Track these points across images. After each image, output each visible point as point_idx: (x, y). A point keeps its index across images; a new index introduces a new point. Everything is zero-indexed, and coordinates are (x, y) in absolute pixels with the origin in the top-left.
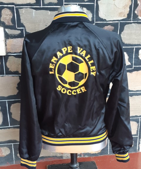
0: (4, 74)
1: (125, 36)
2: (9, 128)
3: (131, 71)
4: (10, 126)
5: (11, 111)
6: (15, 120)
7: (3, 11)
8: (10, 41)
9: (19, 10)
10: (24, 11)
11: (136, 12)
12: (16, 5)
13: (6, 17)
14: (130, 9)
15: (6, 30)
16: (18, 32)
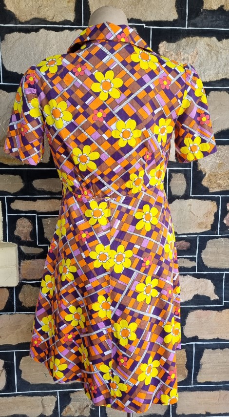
0: (14, 311)
1: (208, 257)
2: (15, 395)
3: (219, 309)
4: (16, 393)
5: (21, 368)
6: (27, 382)
7: (19, 222)
8: (26, 263)
9: (43, 220)
10: (50, 221)
11: (225, 221)
12: (38, 213)
13: (23, 229)
14: (215, 217)
15: (22, 248)
16: (39, 251)
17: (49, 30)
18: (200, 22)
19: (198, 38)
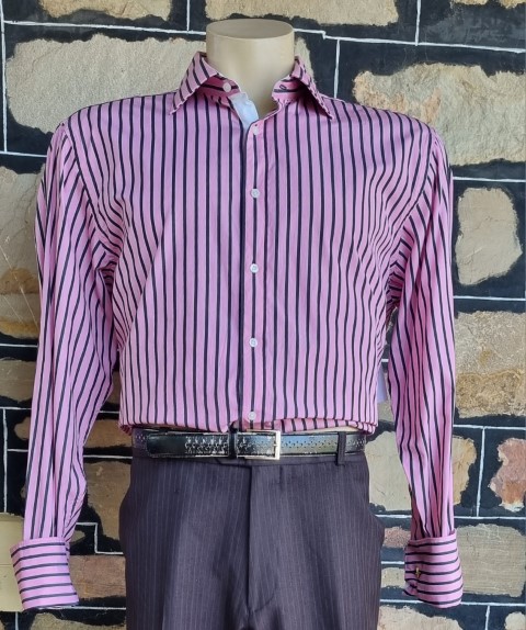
17: (114, 37)
18: (447, 31)
19: (441, 66)
